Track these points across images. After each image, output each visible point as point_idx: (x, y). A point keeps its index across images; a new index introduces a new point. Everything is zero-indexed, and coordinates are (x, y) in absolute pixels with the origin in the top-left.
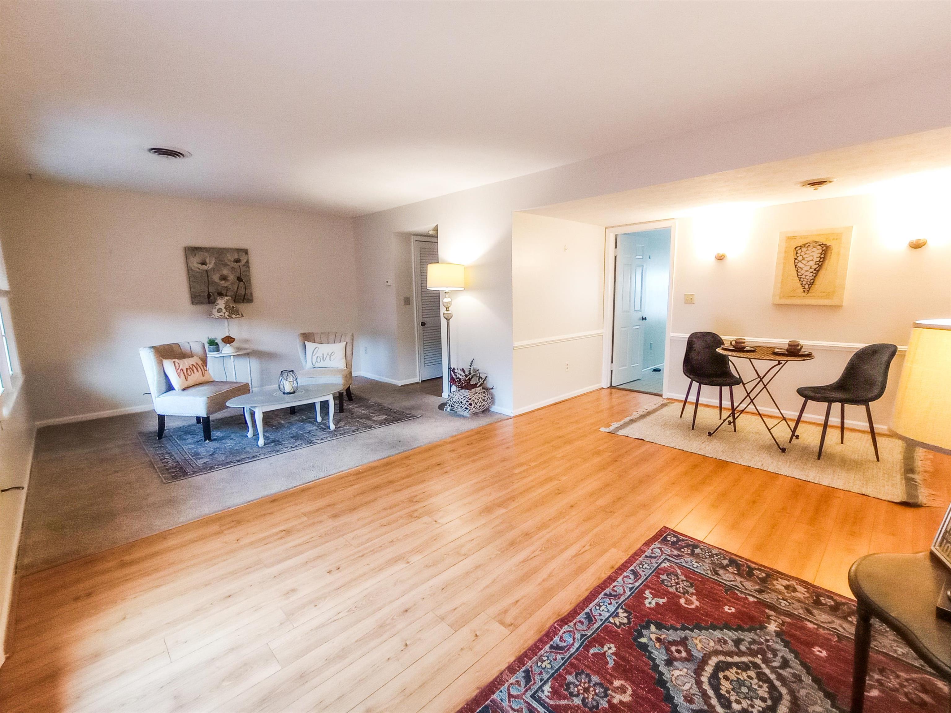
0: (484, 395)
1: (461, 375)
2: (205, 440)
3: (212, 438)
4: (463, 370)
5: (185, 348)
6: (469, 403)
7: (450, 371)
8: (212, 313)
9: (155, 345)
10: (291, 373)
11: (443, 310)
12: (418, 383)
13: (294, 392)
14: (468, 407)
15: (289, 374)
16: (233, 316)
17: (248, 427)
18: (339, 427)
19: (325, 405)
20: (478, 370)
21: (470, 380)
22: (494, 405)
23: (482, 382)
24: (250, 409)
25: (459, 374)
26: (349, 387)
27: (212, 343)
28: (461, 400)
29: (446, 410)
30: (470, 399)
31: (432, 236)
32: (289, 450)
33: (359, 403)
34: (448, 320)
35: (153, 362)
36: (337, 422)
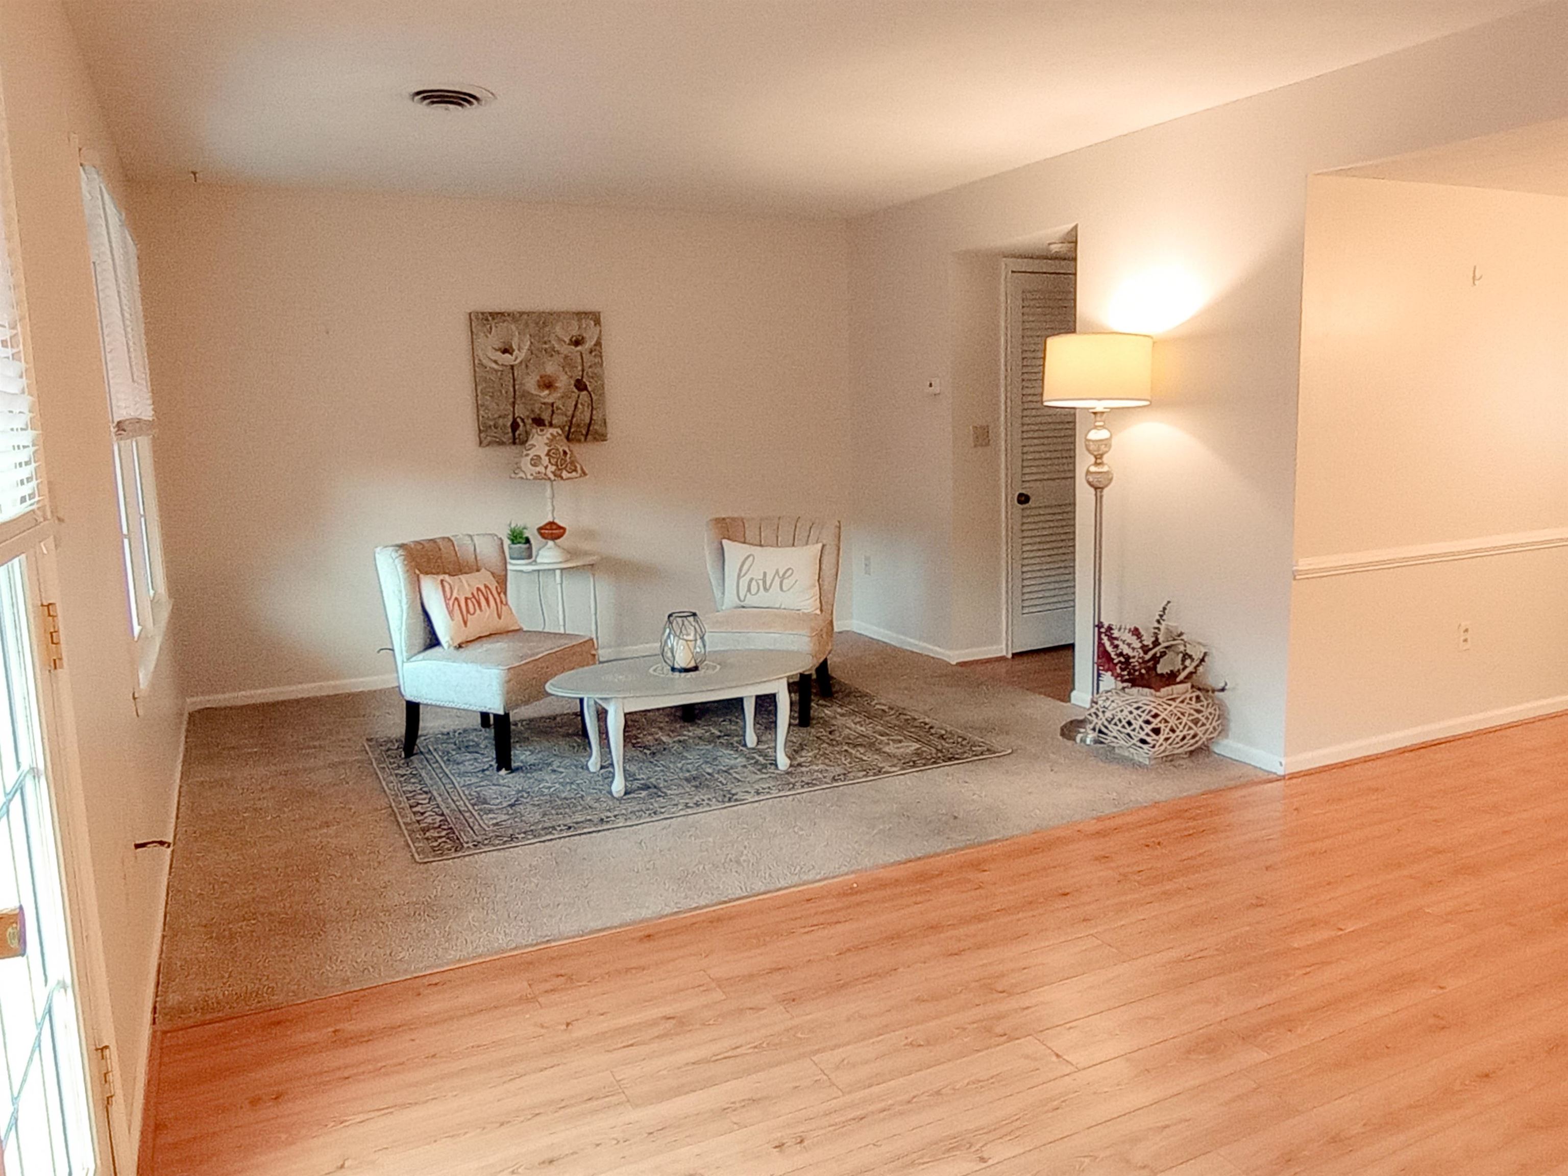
0: (1198, 706)
1: (1129, 645)
2: (499, 769)
3: (514, 765)
4: (1136, 632)
5: (465, 550)
6: (1153, 726)
7: (1100, 633)
8: (519, 468)
9: (405, 542)
10: (691, 619)
11: (1084, 463)
12: (1002, 659)
13: (695, 669)
14: (1148, 739)
15: (686, 623)
16: (565, 474)
17: (589, 743)
18: (800, 765)
19: (766, 704)
20: (1181, 634)
21: (1156, 659)
22: (1227, 737)
23: (1190, 669)
24: (596, 703)
25: (1124, 642)
26: (825, 661)
27: (518, 537)
28: (1130, 717)
29: (1083, 741)
30: (1156, 716)
31: (1057, 257)
32: (682, 813)
33: (850, 703)
34: (1098, 489)
35: (402, 580)
36: (794, 752)
